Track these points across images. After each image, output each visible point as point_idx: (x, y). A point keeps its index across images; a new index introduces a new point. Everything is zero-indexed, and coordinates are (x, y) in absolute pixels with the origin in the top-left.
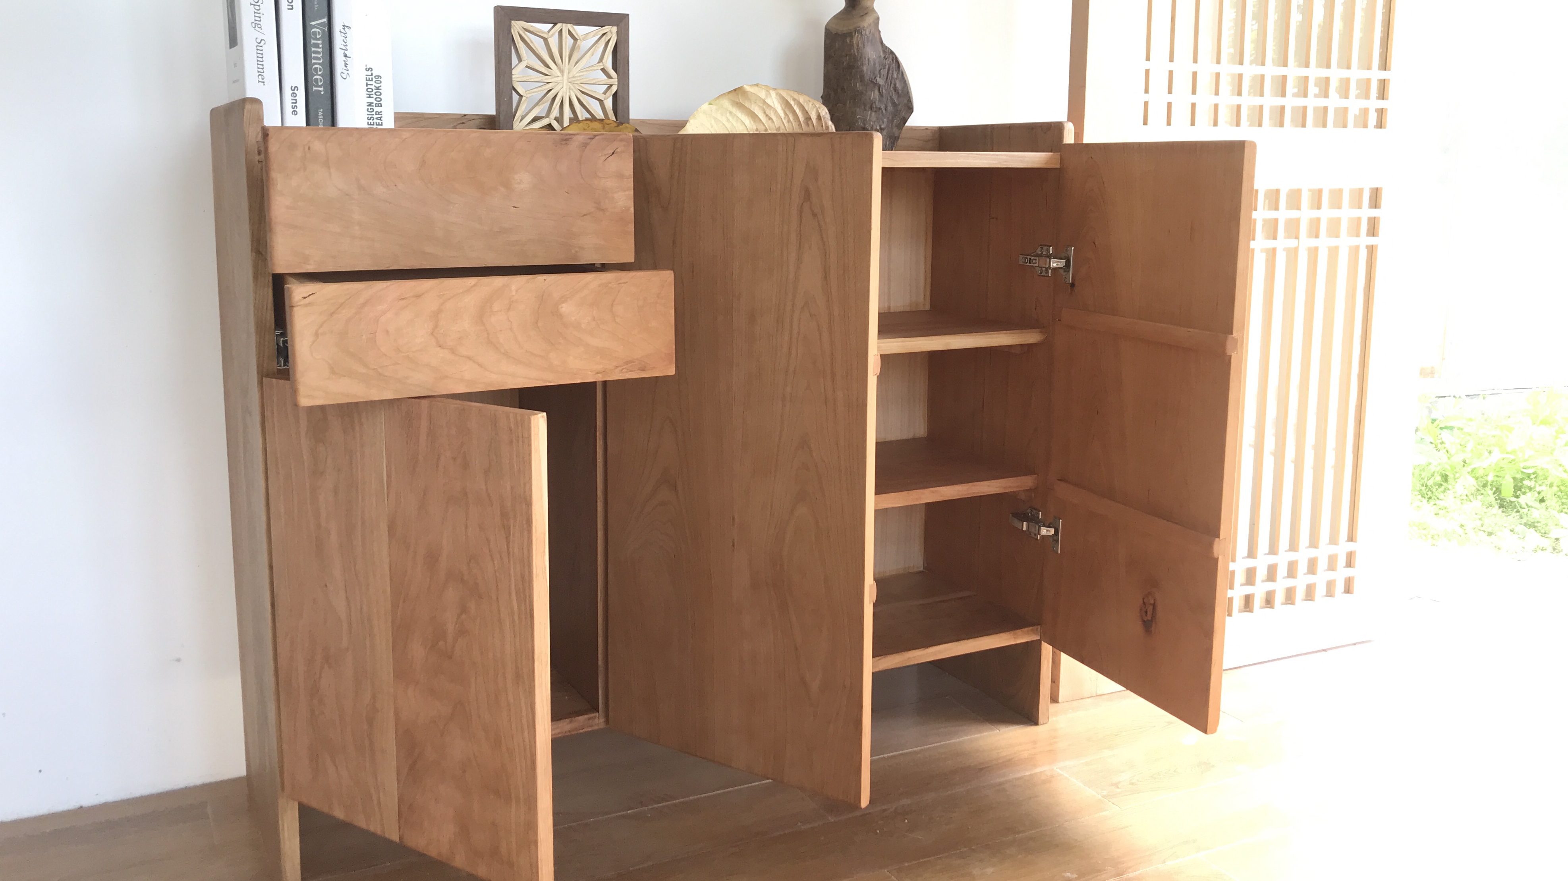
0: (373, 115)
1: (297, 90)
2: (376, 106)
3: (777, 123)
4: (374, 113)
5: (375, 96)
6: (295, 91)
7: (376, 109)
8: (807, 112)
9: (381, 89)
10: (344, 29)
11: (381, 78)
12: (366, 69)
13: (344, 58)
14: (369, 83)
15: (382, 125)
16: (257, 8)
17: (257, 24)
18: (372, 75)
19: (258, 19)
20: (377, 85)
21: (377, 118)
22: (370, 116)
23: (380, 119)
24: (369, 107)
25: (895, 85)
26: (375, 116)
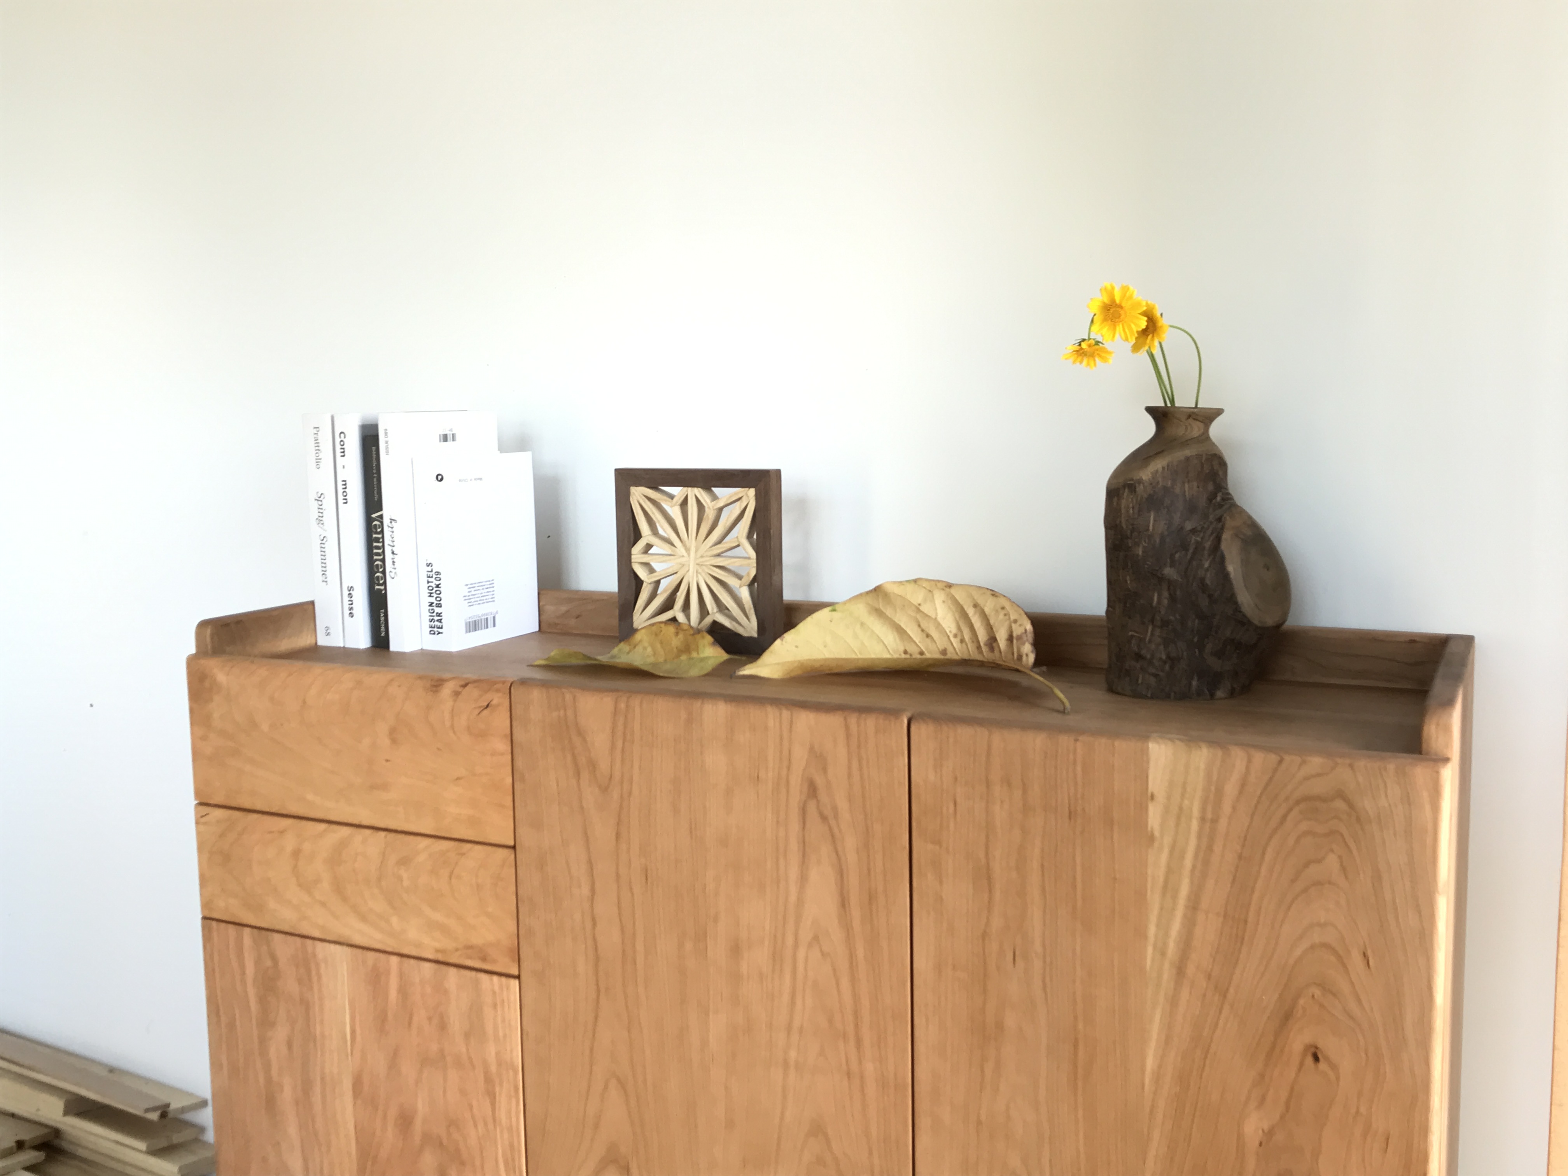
0: (433, 616)
1: (353, 590)
2: (437, 607)
3: (941, 644)
4: (434, 614)
5: (435, 596)
6: (351, 592)
7: (437, 610)
8: (992, 628)
9: (440, 587)
10: (391, 522)
11: (440, 575)
12: (427, 564)
13: (392, 556)
14: (430, 580)
15: (442, 628)
16: (320, 503)
17: (320, 521)
18: (432, 571)
19: (321, 515)
20: (438, 583)
21: (438, 621)
22: (432, 618)
23: (440, 621)
24: (431, 608)
25: (1202, 580)
26: (436, 618)
